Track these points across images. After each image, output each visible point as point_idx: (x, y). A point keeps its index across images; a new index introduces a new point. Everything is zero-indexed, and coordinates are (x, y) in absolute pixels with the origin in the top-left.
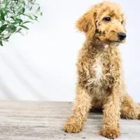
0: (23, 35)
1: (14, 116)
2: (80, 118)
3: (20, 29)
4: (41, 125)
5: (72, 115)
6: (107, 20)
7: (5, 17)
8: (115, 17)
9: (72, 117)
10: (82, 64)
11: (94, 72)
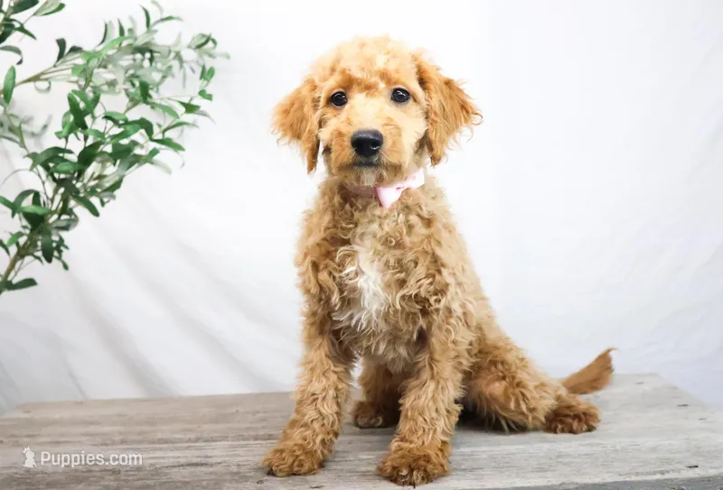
0: (169, 172)
1: (123, 442)
2: (316, 426)
3: (154, 152)
4: (198, 460)
5: (294, 416)
6: (338, 100)
7: (88, 119)
8: (355, 88)
9: (293, 424)
10: (315, 266)
11: (354, 289)
